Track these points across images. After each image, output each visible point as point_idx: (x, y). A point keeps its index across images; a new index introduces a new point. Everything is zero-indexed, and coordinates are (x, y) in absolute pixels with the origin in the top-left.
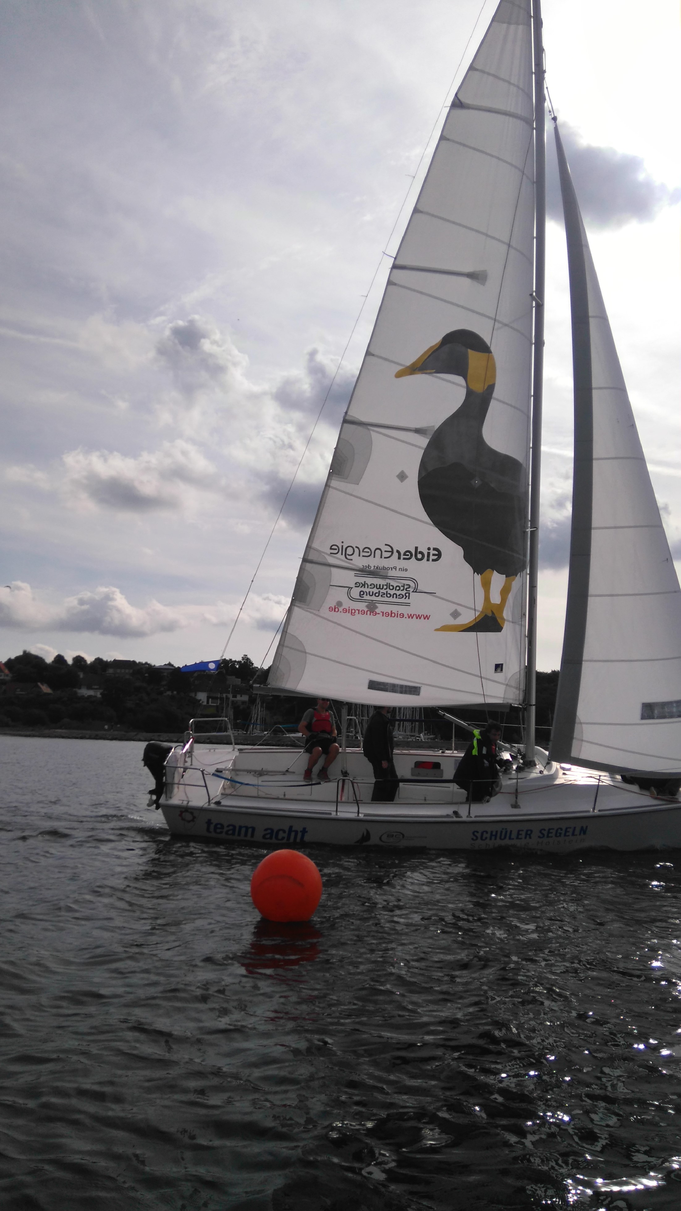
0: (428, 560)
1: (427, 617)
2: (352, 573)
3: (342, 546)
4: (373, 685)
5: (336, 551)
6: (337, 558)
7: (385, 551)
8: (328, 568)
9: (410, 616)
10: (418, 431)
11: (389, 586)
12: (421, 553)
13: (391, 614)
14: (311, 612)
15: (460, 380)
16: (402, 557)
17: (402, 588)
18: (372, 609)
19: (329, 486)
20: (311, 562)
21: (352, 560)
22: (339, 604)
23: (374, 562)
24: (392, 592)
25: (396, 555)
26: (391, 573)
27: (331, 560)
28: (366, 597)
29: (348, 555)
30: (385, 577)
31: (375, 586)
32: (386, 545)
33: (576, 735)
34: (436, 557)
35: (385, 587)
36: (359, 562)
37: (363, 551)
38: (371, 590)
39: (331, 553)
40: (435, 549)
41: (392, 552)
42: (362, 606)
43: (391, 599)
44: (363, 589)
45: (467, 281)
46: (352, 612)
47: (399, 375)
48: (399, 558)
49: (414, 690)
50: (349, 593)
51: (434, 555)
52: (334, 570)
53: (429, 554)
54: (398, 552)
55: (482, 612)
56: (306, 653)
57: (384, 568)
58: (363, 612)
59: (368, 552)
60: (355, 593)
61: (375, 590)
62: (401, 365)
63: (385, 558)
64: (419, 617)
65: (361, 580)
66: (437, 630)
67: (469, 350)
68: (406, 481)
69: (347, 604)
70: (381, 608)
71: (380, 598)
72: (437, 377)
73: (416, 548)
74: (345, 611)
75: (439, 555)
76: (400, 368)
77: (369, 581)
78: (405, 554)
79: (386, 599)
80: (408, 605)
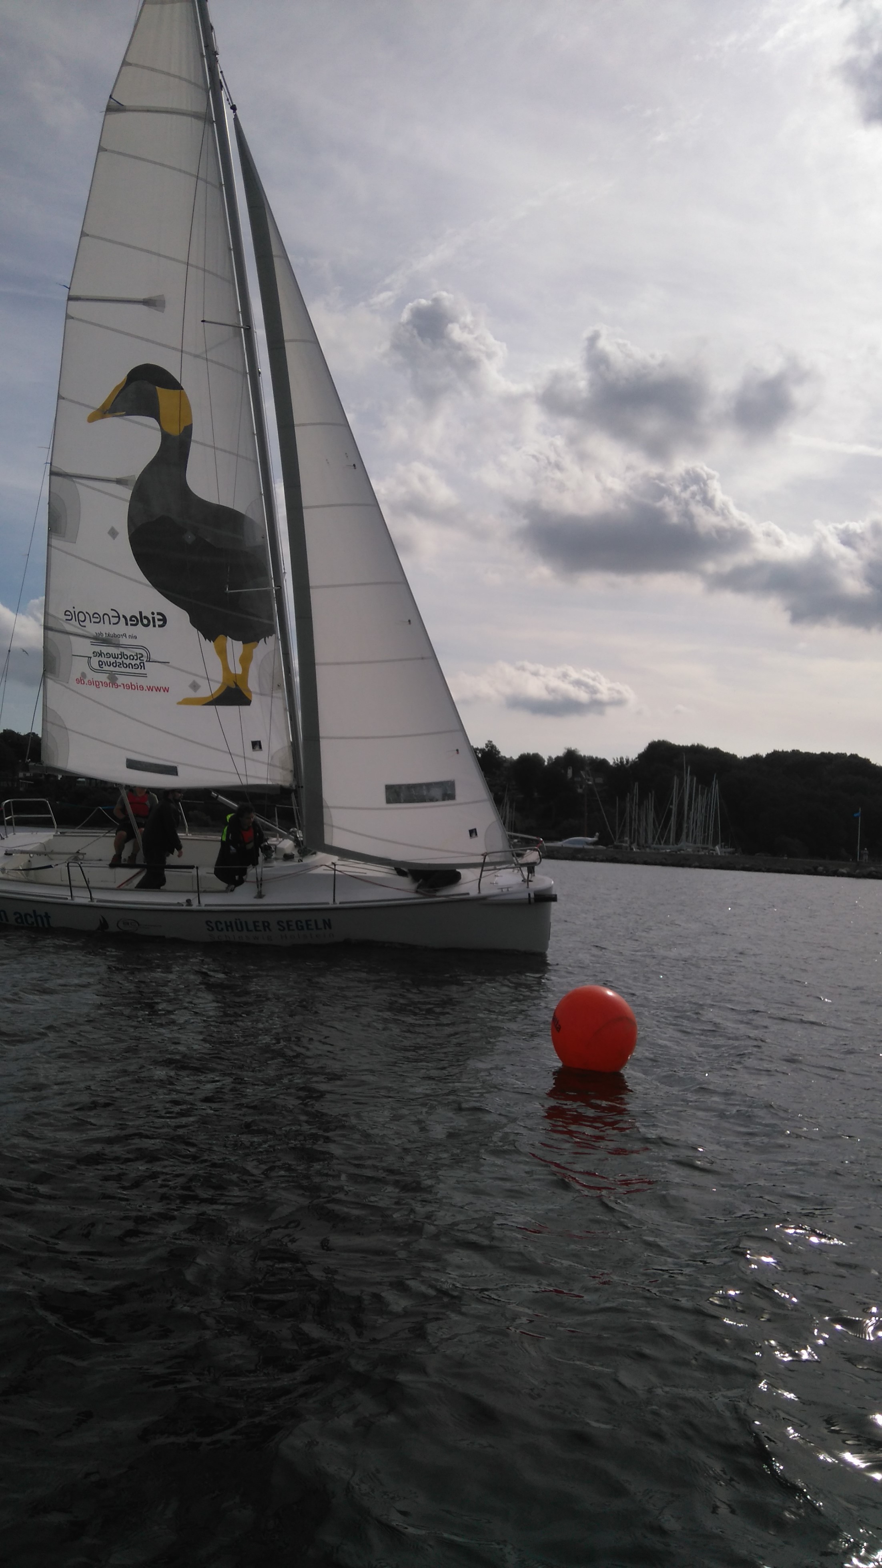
0: (154, 626)
1: (166, 690)
2: (88, 641)
3: (74, 612)
4: (132, 764)
5: (70, 618)
6: (72, 625)
7: (113, 617)
8: (66, 636)
9: (150, 689)
10: (119, 482)
11: (122, 655)
12: (146, 618)
13: (130, 687)
14: (61, 684)
15: (152, 421)
16: (129, 623)
17: (135, 658)
18: (113, 680)
19: (51, 546)
20: (51, 629)
21: (85, 626)
22: (84, 675)
23: (105, 629)
24: (128, 662)
25: (122, 620)
26: (123, 641)
27: (68, 627)
28: (106, 668)
29: (81, 621)
30: (118, 646)
31: (109, 655)
32: (112, 610)
33: (326, 820)
34: (161, 623)
35: (120, 656)
36: (92, 629)
37: (93, 617)
38: (109, 660)
39: (67, 620)
40: (159, 614)
41: (119, 617)
42: (104, 678)
43: (127, 670)
44: (100, 658)
45: (144, 308)
46: (97, 684)
47: (92, 419)
48: (127, 624)
49: (172, 771)
50: (89, 663)
51: (159, 620)
52: (72, 638)
53: (153, 618)
54: (124, 616)
55: (223, 683)
56: (66, 729)
57: (115, 636)
58: (107, 685)
59: (98, 618)
60: (95, 662)
61: (112, 660)
62: (93, 408)
63: (114, 624)
64: (158, 689)
65: (98, 649)
66: (179, 703)
67: (157, 387)
68: (118, 537)
69: (91, 675)
70: (121, 680)
71: (117, 669)
72: (130, 420)
73: (141, 613)
74: (91, 683)
75: (164, 620)
76: (92, 411)
77: (105, 649)
78: (131, 620)
79: (123, 669)
80: (144, 675)
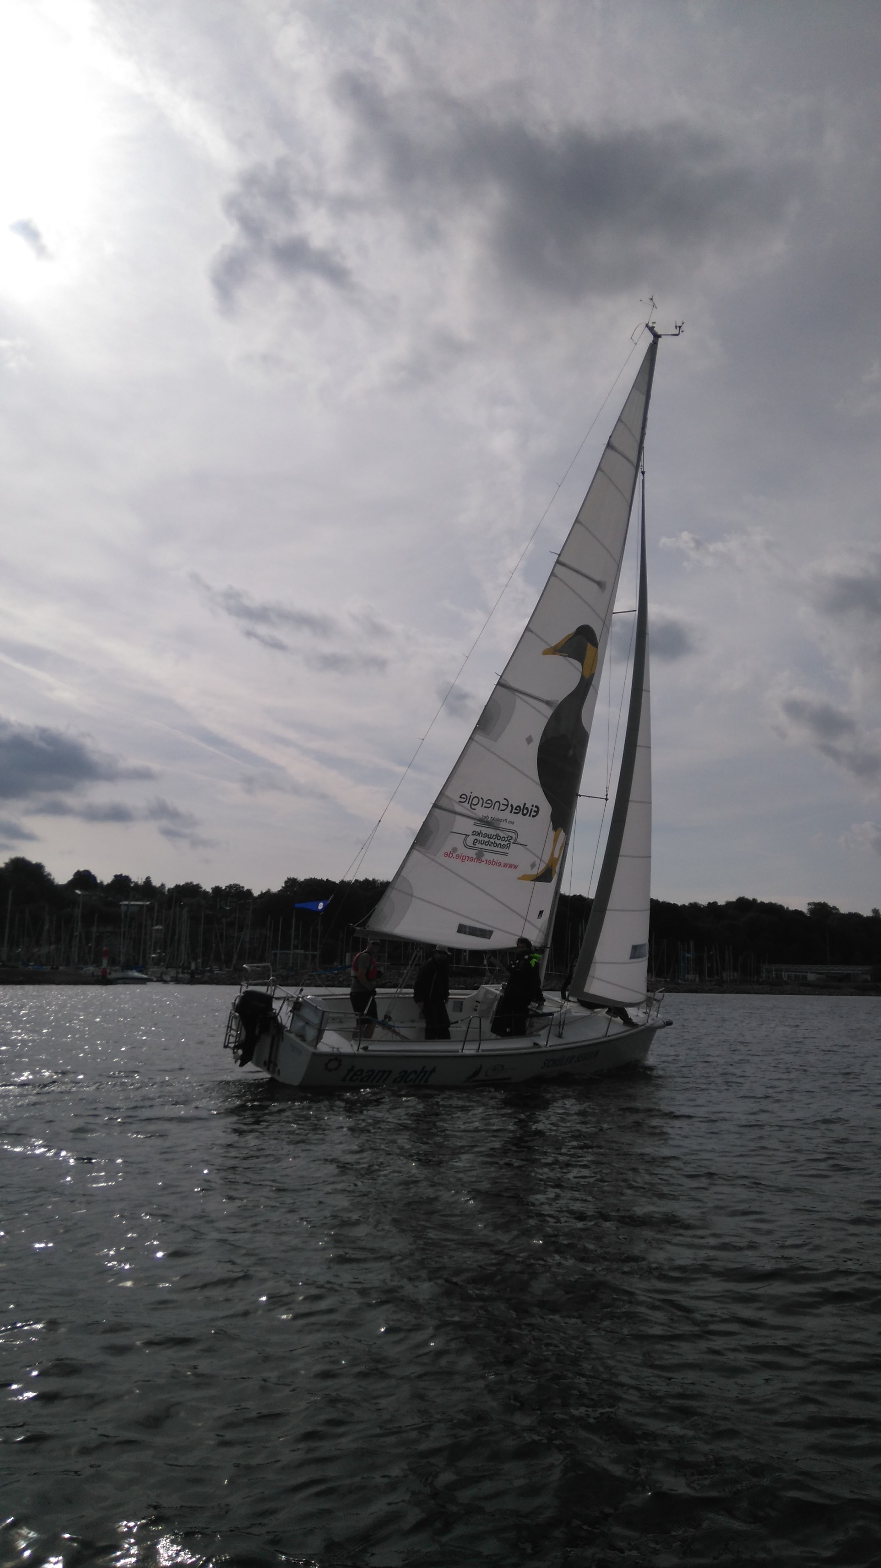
0: (530, 816)
1: (516, 867)
2: (473, 822)
3: (470, 796)
4: (462, 929)
5: (463, 800)
6: (463, 807)
7: (503, 804)
8: (453, 815)
9: (505, 865)
10: (548, 703)
11: (497, 836)
12: (527, 809)
13: (491, 863)
14: (429, 857)
17: (506, 839)
18: (479, 857)
19: (473, 740)
20: (441, 808)
21: (475, 809)
22: (455, 850)
24: (498, 842)
25: (510, 808)
26: (503, 825)
27: (458, 808)
28: (478, 845)
29: (474, 805)
31: (486, 835)
32: (505, 799)
34: (535, 814)
35: (494, 837)
36: (480, 812)
37: (486, 803)
38: (483, 839)
39: (460, 802)
40: (537, 807)
41: (507, 805)
42: (472, 853)
43: (496, 849)
44: (478, 838)
45: (596, 586)
46: (462, 858)
47: (545, 653)
48: (511, 812)
50: (465, 840)
51: (535, 811)
52: (458, 817)
53: (532, 809)
54: (512, 806)
55: (547, 865)
56: (412, 896)
57: (498, 820)
58: (472, 859)
59: (490, 804)
60: (470, 841)
61: (487, 839)
63: (501, 810)
64: (510, 866)
65: (478, 829)
66: (519, 879)
67: (588, 643)
68: (531, 745)
69: (462, 850)
70: (487, 856)
71: (488, 847)
73: (525, 804)
74: (458, 857)
75: (537, 812)
77: (485, 830)
78: (516, 809)
79: (492, 848)
80: (506, 854)
